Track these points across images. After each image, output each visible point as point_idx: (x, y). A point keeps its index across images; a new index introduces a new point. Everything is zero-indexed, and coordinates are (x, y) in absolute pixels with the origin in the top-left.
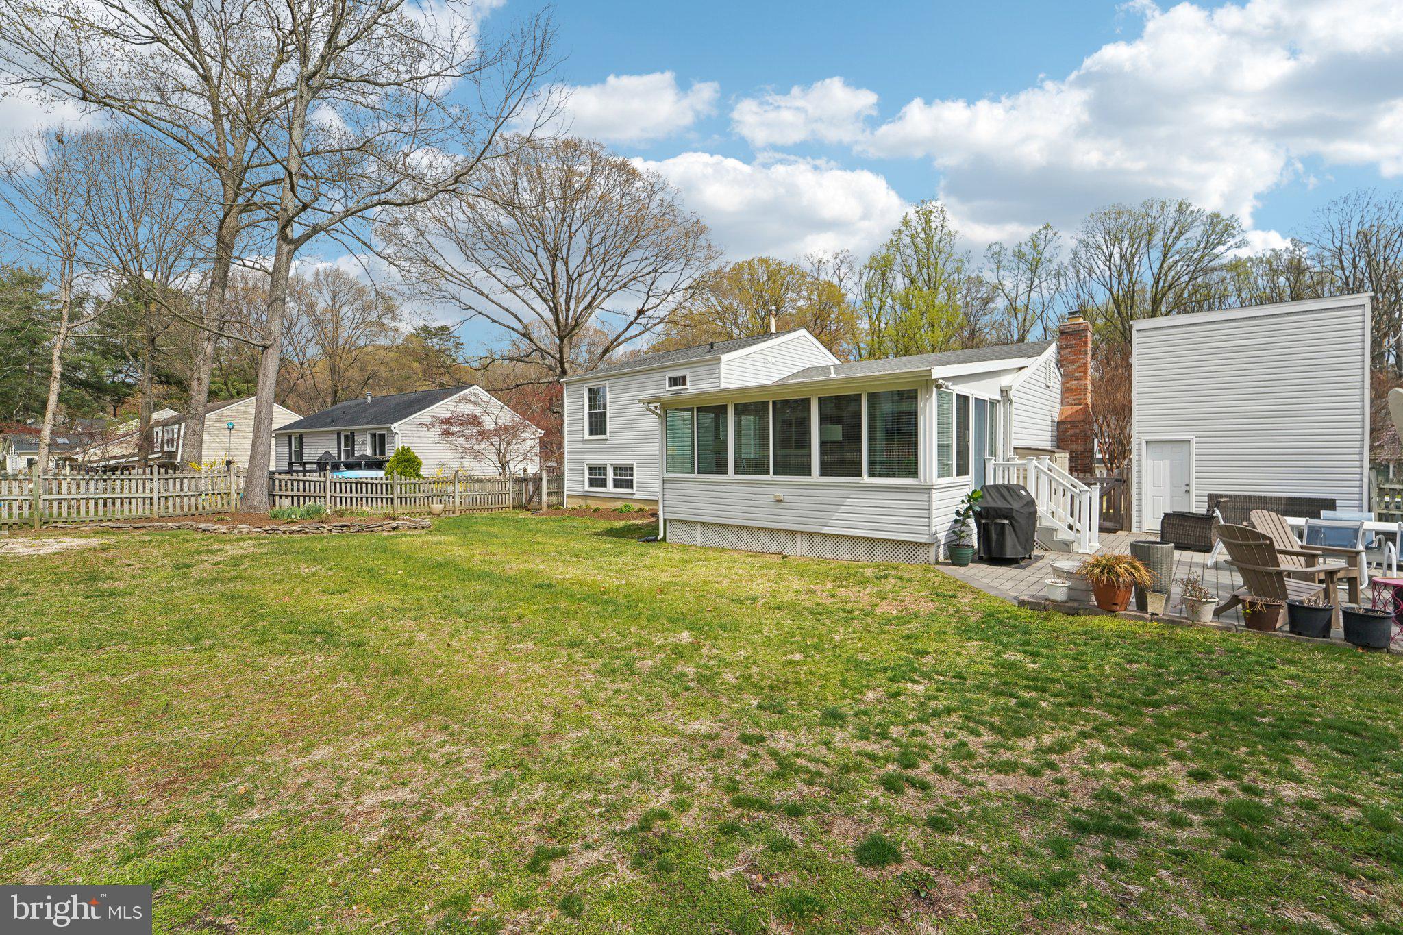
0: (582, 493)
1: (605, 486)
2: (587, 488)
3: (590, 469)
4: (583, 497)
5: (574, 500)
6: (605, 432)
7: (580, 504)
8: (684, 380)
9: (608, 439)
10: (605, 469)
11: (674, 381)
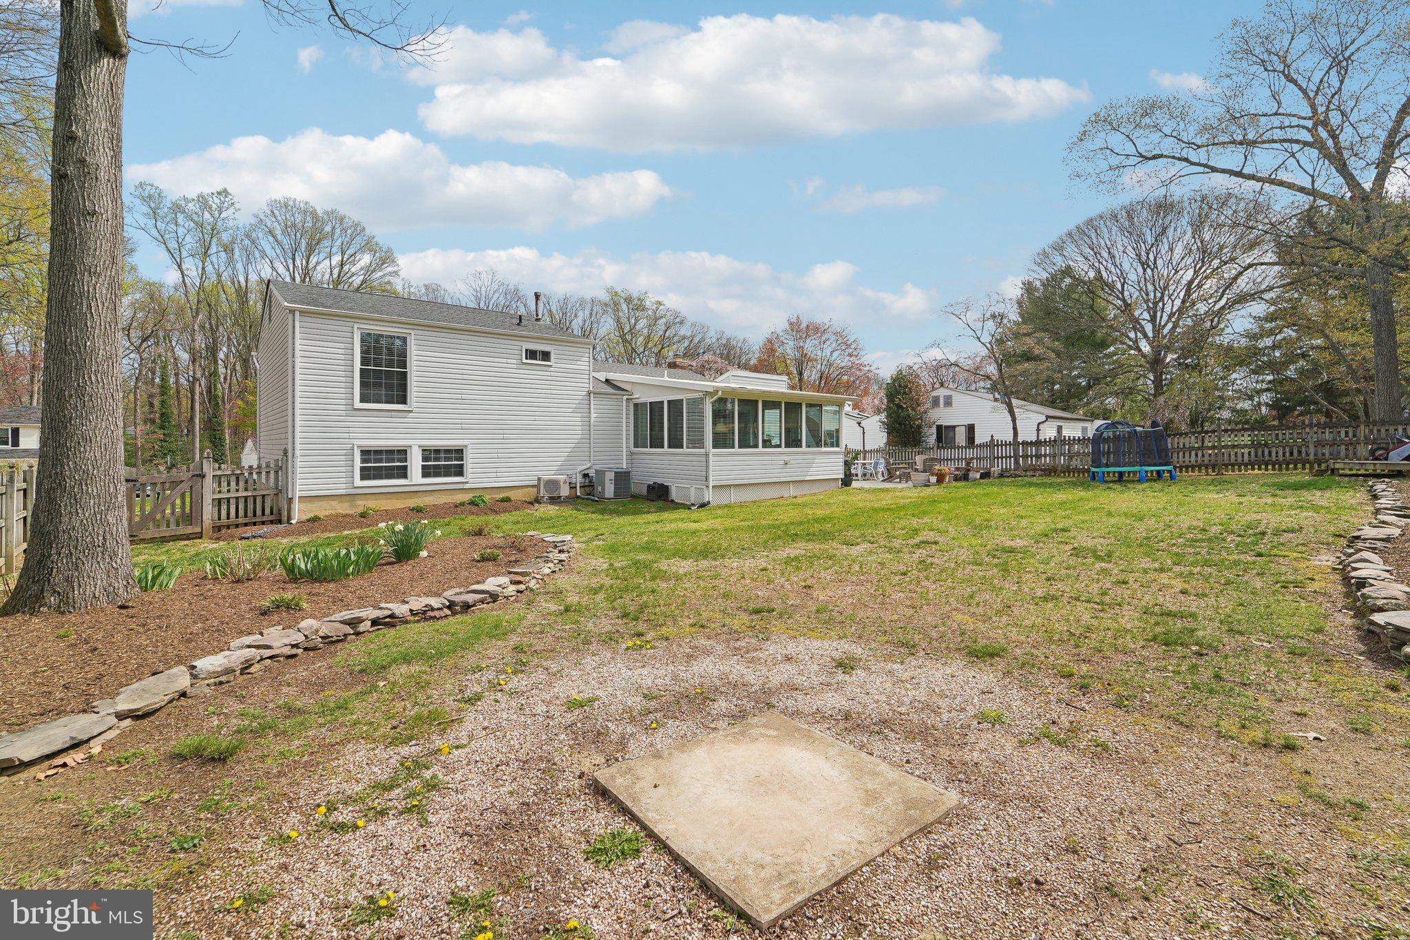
0: (343, 492)
1: (405, 476)
2: (357, 482)
3: (364, 453)
4: (351, 497)
5: (323, 504)
6: (403, 400)
7: (343, 508)
8: (546, 356)
9: (411, 411)
10: (402, 453)
11: (532, 354)
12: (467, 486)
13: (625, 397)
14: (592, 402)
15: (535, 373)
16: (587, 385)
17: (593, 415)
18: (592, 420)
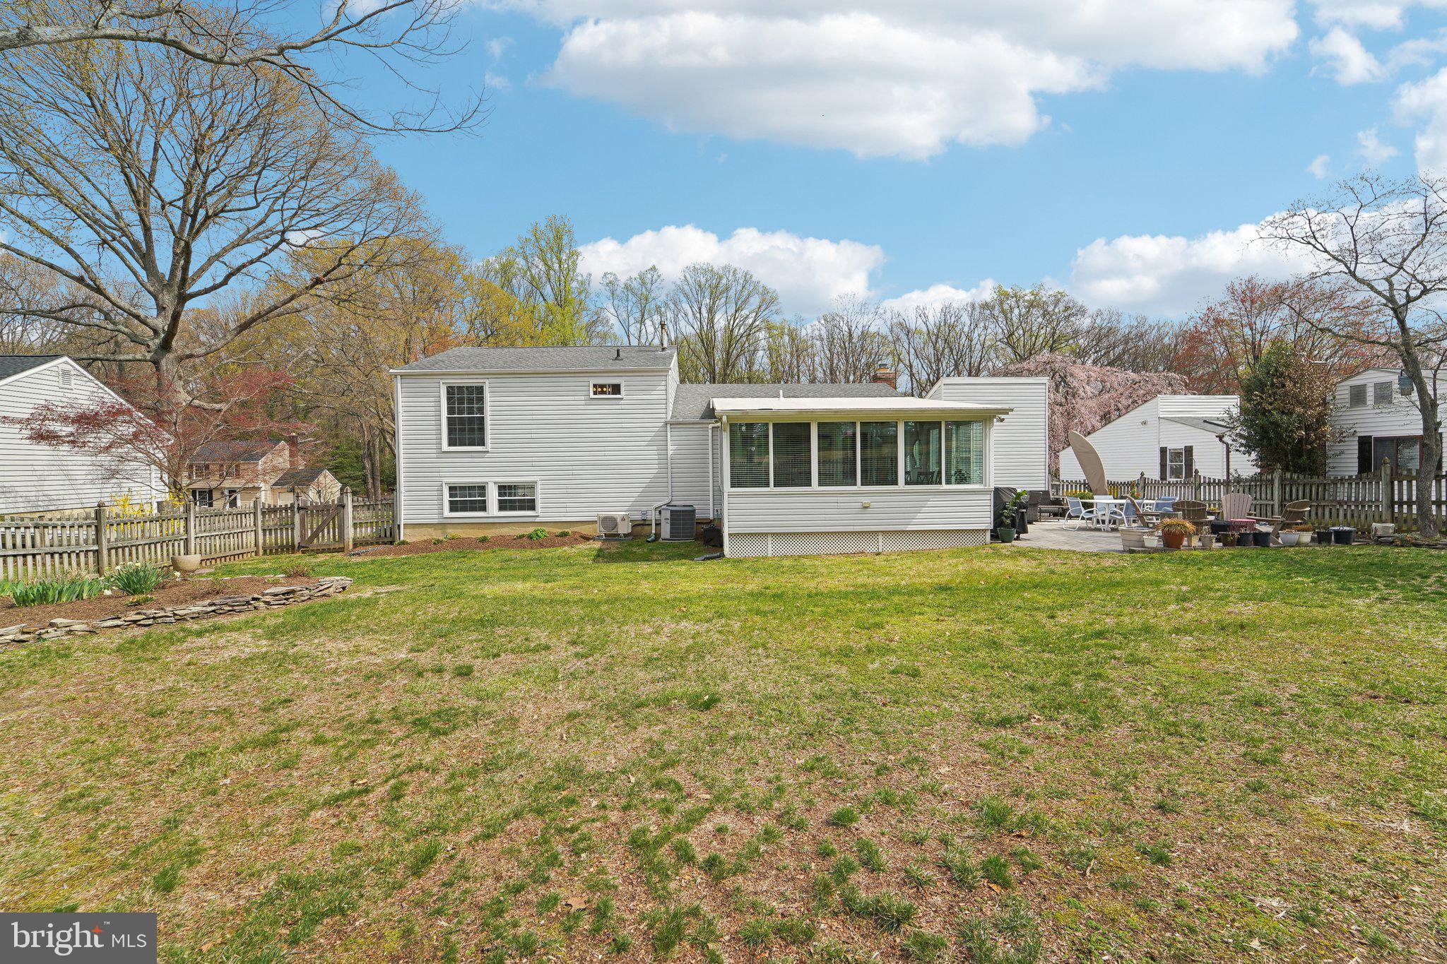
0: (436, 521)
1: (484, 509)
2: (447, 513)
3: (451, 489)
4: (442, 526)
5: (423, 530)
6: (482, 443)
7: (437, 535)
8: (616, 389)
9: (488, 452)
10: (482, 489)
11: (600, 389)
12: (538, 520)
13: (710, 426)
14: (669, 434)
15: (606, 408)
16: (664, 416)
17: (670, 447)
18: (670, 452)
